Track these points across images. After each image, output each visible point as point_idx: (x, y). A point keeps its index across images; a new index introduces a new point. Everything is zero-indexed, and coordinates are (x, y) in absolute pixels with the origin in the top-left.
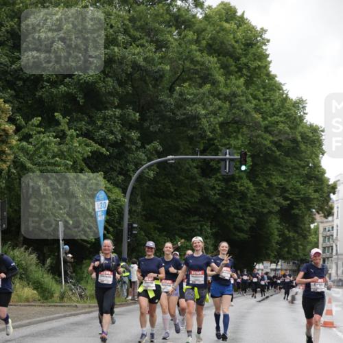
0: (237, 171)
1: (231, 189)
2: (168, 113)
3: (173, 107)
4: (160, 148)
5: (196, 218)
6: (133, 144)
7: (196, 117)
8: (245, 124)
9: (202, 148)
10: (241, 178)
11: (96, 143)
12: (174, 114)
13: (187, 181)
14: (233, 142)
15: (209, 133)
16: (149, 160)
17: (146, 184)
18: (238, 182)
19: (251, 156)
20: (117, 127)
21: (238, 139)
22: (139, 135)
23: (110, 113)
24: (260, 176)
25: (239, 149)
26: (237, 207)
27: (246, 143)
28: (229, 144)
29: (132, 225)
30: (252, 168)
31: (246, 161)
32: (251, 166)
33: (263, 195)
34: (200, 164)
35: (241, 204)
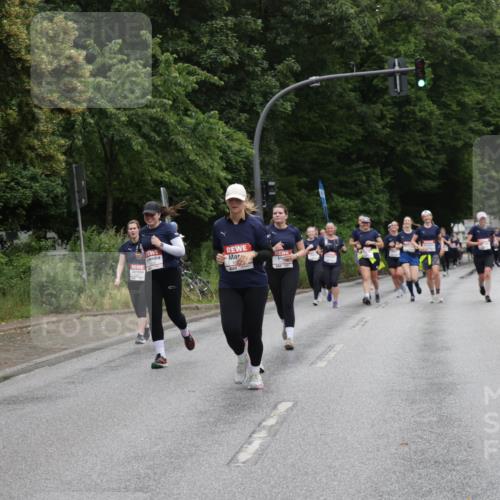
0: (413, 90)
1: (407, 118)
2: (302, 17)
3: (308, 7)
4: (297, 67)
5: (360, 165)
6: (257, 65)
7: (344, 18)
8: (418, 20)
9: (358, 61)
10: (419, 99)
11: (203, 70)
12: (311, 16)
13: (341, 112)
14: (402, 49)
15: (363, 40)
16: (283, 86)
17: (282, 122)
18: (415, 105)
19: (430, 66)
20: (232, 43)
21: (409, 42)
22: (264, 51)
23: (219, 23)
24: (446, 94)
25: (412, 56)
26: (417, 144)
27: (422, 48)
28: (397, 51)
29: (266, 184)
30: (435, 83)
31: (424, 73)
32: (433, 79)
33: (454, 121)
34: (357, 84)
35: (423, 138)
